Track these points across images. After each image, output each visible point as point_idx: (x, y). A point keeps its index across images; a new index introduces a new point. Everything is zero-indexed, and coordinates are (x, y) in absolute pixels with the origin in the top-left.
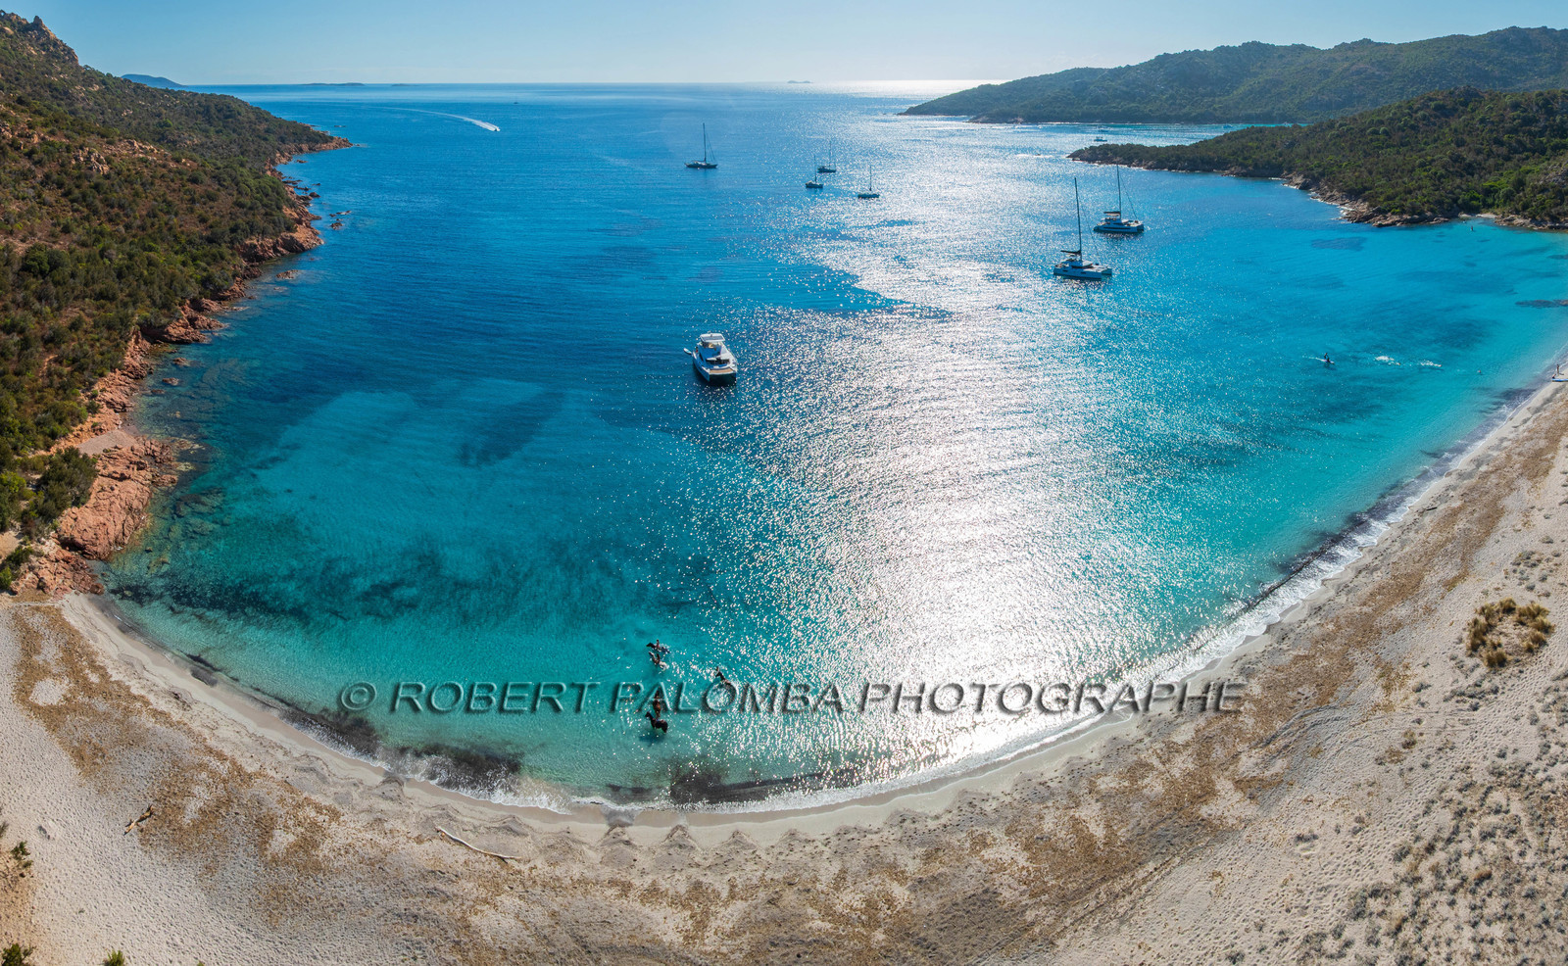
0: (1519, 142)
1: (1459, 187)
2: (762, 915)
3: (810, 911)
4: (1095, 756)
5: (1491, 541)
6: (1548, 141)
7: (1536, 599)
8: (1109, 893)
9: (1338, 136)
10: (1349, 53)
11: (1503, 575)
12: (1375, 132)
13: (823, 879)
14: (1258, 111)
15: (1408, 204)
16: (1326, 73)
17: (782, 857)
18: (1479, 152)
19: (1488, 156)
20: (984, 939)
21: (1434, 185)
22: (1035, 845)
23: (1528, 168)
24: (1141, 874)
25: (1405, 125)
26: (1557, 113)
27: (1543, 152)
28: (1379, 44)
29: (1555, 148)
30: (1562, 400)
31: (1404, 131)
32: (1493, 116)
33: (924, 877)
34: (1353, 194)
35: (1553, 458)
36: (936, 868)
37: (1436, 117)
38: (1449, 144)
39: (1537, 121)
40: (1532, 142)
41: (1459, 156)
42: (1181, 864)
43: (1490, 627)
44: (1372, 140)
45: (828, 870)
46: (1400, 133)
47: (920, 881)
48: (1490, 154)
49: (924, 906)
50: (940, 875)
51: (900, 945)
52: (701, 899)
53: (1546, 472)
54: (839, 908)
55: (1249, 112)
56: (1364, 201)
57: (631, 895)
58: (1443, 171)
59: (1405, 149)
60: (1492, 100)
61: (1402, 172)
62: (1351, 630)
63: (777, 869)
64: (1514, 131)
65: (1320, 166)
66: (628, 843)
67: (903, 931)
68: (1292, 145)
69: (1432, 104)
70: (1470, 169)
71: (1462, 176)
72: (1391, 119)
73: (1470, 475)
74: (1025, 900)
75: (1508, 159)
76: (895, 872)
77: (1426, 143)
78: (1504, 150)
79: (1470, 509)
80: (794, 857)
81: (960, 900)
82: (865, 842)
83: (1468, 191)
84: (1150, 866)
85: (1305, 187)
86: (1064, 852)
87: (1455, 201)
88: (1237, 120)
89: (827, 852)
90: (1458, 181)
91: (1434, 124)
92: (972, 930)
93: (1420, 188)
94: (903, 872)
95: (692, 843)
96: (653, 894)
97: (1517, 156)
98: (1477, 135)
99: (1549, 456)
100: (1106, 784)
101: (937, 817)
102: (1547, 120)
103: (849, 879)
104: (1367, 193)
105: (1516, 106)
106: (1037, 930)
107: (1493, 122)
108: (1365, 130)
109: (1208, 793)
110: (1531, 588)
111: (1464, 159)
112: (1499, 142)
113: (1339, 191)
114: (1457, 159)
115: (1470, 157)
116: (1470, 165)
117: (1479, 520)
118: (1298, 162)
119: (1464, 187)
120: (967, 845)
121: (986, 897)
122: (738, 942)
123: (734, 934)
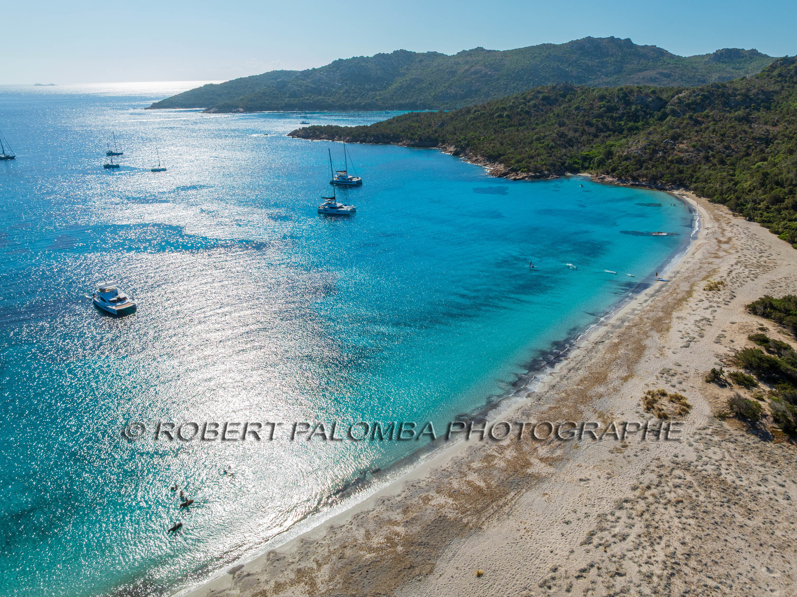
0: (604, 124)
1: (565, 155)
2: (340, 565)
3: (361, 553)
4: (464, 455)
5: (642, 361)
6: (625, 124)
7: (678, 392)
8: (498, 506)
9: (474, 119)
10: (469, 58)
11: (655, 378)
12: (501, 116)
13: (359, 538)
14: (407, 101)
15: (532, 165)
16: (453, 73)
17: (333, 539)
18: (576, 131)
19: (582, 133)
20: (449, 534)
21: (548, 153)
22: (453, 494)
23: (612, 143)
24: (509, 497)
25: (521, 111)
26: (632, 103)
27: (621, 132)
28: (490, 51)
29: (630, 130)
30: (667, 291)
31: (521, 115)
32: (585, 106)
33: (408, 520)
34: (492, 158)
35: (670, 322)
36: (411, 515)
37: (543, 105)
38: (553, 125)
39: (618, 109)
40: (613, 124)
41: (563, 133)
42: (527, 491)
43: (655, 401)
44: (498, 122)
45: (360, 534)
46: (518, 117)
47: (407, 522)
48: (583, 133)
49: (414, 530)
50: (416, 516)
51: (412, 548)
52: (305, 575)
53: (668, 330)
54: (375, 546)
55: (401, 102)
56: (500, 163)
58: (552, 144)
59: (523, 128)
60: (583, 93)
61: (524, 144)
62: (575, 396)
63: (334, 544)
64: (600, 116)
65: (465, 140)
67: (409, 542)
68: (442, 125)
69: (541, 96)
70: (570, 143)
71: (566, 147)
72: (512, 106)
73: (619, 327)
74: (460, 516)
75: (596, 136)
76: (391, 522)
77: (537, 124)
78: (593, 130)
79: (625, 344)
80: (339, 536)
81: (430, 523)
82: (370, 515)
83: (571, 157)
84: (512, 494)
85: (456, 154)
86: (469, 495)
87: (563, 164)
88: (392, 108)
89: (354, 527)
90: (564, 151)
91: (542, 110)
92: (441, 532)
93: (538, 155)
94: (396, 521)
95: (282, 555)
96: (279, 587)
97: (602, 134)
98: (574, 119)
99: (667, 321)
100: (476, 465)
101: (399, 495)
102: (625, 108)
103: (372, 533)
104: (502, 158)
105: (602, 98)
106: (471, 525)
107: (585, 110)
108: (493, 114)
109: (528, 464)
110: (674, 386)
111: (566, 135)
112: (589, 124)
113: (483, 156)
114: (562, 135)
115: (571, 134)
116: (570, 140)
117: (632, 350)
118: (449, 137)
119: (569, 155)
120: (421, 502)
121: (441, 519)
122: (335, 581)
123: (331, 579)
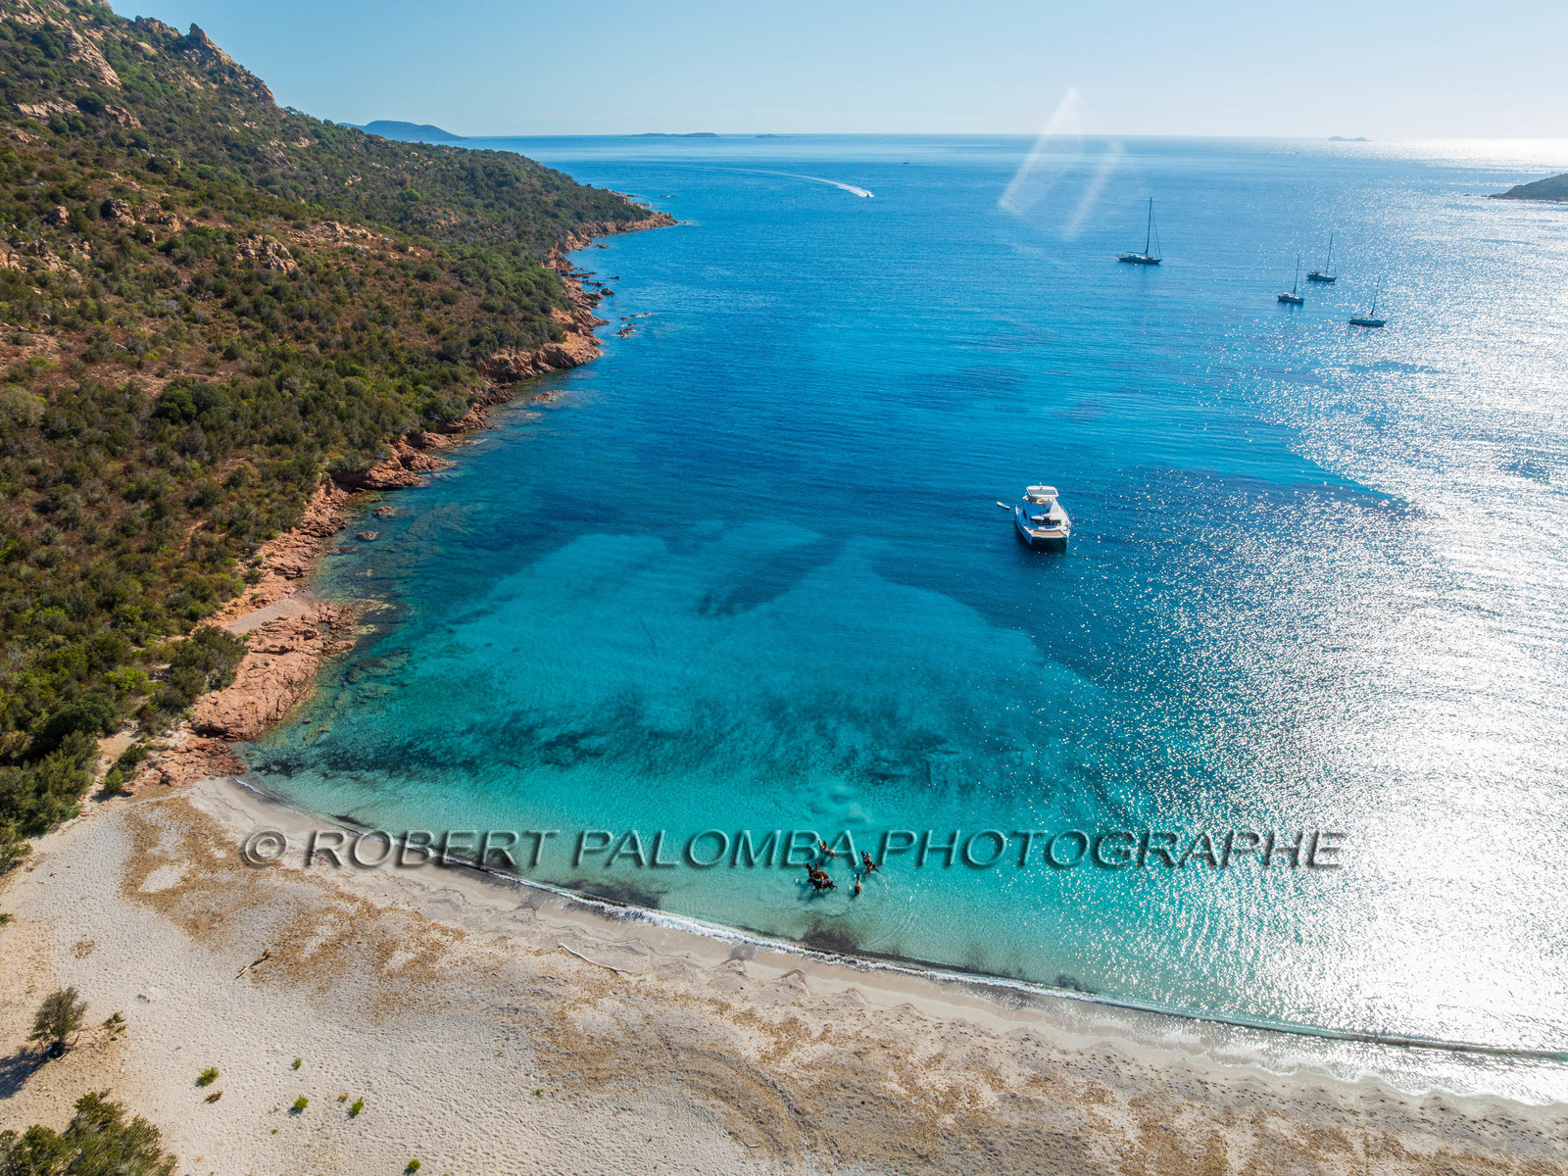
2: (844, 1061)
3: (890, 1073)
13: (918, 1054)
22: (1155, 1130)
33: (1019, 1094)
36: (1036, 1093)
45: (927, 1048)
47: (1013, 1096)
49: (1006, 1117)
50: (1037, 1101)
51: (965, 1136)
52: (791, 1032)
57: (726, 1014)
63: (877, 1030)
66: (740, 973)
67: (974, 1125)
80: (898, 1027)
82: (976, 1041)
89: (934, 1035)
94: (1001, 1081)
95: (804, 987)
96: (749, 1016)
103: (944, 1064)
120: (1083, 1090)
121: (1073, 1143)
122: (811, 1074)
123: (809, 1067)
